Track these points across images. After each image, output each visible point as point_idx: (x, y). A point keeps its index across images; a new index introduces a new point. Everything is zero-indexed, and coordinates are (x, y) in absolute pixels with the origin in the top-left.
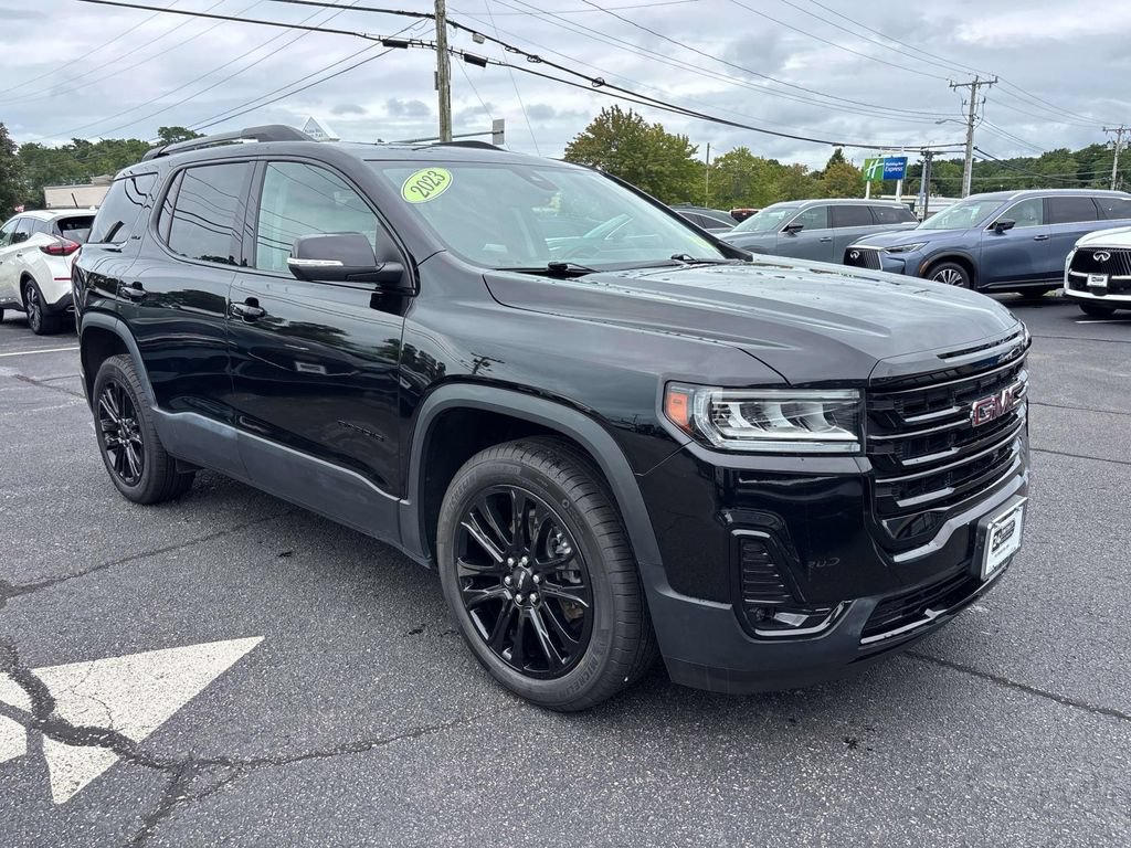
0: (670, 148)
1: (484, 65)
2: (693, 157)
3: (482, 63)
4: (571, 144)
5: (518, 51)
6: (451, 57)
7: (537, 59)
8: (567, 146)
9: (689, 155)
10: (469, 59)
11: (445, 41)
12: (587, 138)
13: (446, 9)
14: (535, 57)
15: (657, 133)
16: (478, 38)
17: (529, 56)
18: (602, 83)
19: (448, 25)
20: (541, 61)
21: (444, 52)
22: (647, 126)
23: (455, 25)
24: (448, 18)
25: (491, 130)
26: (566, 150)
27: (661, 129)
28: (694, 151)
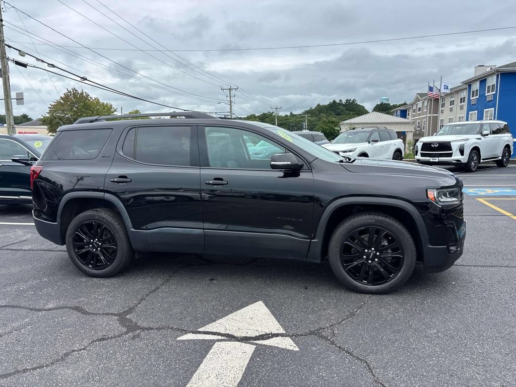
0: (104, 109)
1: (26, 67)
2: (115, 113)
3: (25, 66)
4: (52, 105)
5: (43, 61)
6: (8, 62)
7: (53, 66)
8: (50, 106)
9: (113, 112)
10: (17, 63)
11: (5, 54)
12: (60, 102)
13: (5, 39)
14: (52, 65)
15: (96, 102)
16: (22, 54)
17: (49, 64)
18: (86, 79)
19: (6, 47)
20: (55, 67)
21: (5, 59)
22: (91, 98)
23: (9, 47)
24: (5, 43)
25: (15, 98)
26: (49, 108)
27: (98, 100)
28: (115, 111)
